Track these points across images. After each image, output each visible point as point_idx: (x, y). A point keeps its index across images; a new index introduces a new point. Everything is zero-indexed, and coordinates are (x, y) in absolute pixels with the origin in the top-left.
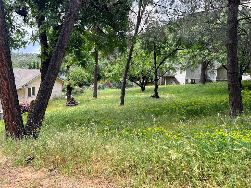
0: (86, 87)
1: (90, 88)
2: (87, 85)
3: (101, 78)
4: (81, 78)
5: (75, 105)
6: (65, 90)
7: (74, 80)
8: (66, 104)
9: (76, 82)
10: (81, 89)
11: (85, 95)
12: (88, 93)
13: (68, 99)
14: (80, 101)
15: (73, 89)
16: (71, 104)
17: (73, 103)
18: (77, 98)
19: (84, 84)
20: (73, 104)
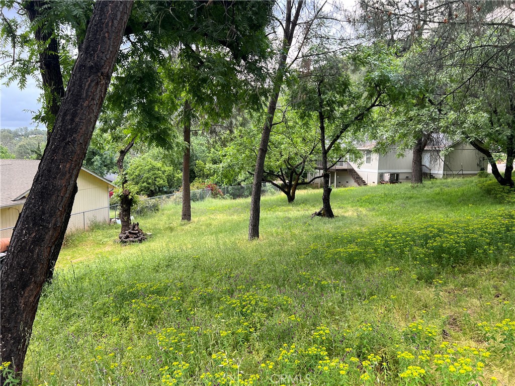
0: (164, 196)
1: (172, 198)
2: (166, 193)
3: (196, 177)
4: (153, 177)
5: (140, 241)
6: (117, 206)
7: (137, 183)
8: (120, 238)
9: (141, 187)
10: (152, 201)
11: (163, 214)
12: (169, 210)
13: (123, 226)
14: (151, 231)
15: (135, 202)
16: (131, 239)
17: (135, 236)
18: (144, 224)
19: (159, 190)
20: (136, 238)
